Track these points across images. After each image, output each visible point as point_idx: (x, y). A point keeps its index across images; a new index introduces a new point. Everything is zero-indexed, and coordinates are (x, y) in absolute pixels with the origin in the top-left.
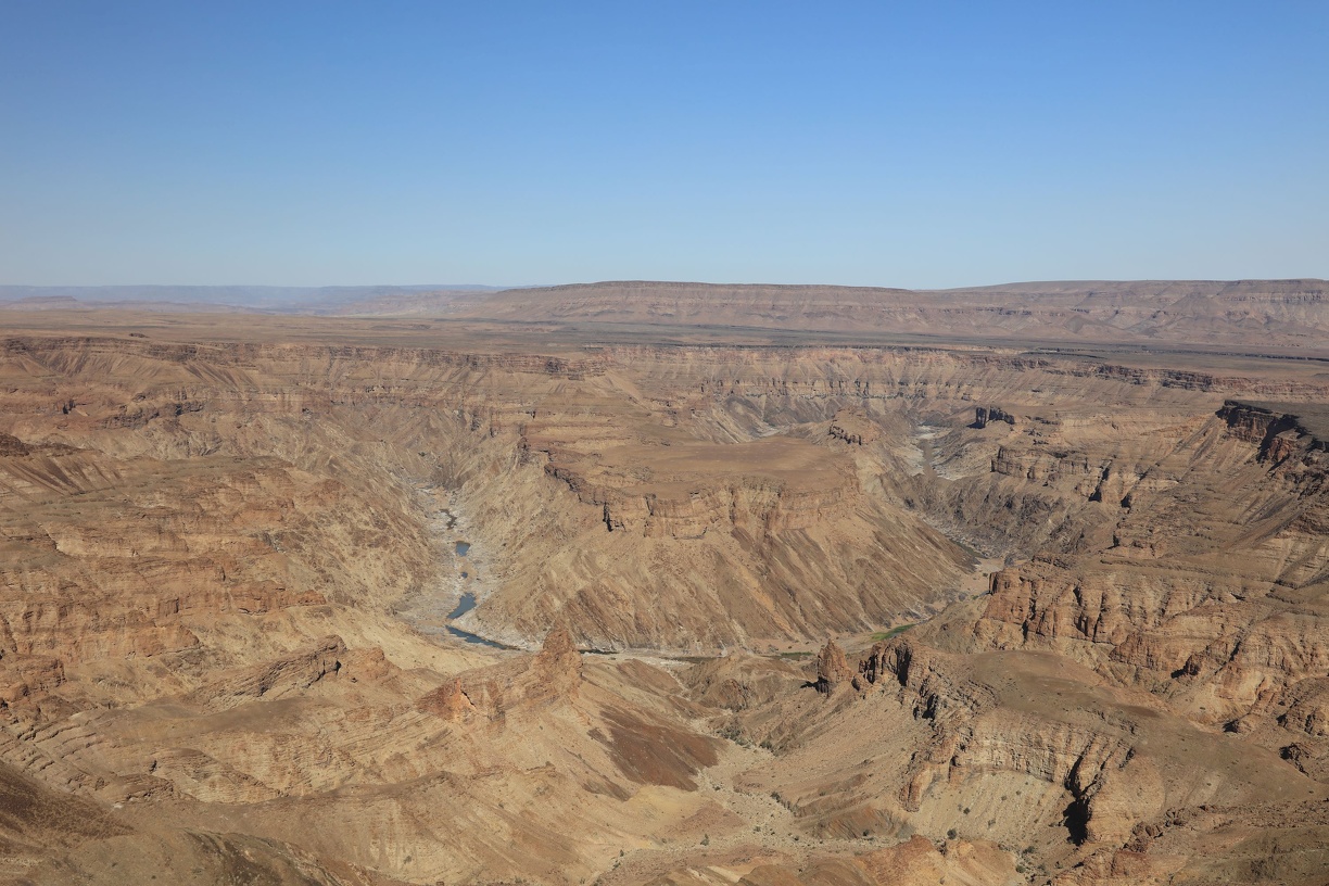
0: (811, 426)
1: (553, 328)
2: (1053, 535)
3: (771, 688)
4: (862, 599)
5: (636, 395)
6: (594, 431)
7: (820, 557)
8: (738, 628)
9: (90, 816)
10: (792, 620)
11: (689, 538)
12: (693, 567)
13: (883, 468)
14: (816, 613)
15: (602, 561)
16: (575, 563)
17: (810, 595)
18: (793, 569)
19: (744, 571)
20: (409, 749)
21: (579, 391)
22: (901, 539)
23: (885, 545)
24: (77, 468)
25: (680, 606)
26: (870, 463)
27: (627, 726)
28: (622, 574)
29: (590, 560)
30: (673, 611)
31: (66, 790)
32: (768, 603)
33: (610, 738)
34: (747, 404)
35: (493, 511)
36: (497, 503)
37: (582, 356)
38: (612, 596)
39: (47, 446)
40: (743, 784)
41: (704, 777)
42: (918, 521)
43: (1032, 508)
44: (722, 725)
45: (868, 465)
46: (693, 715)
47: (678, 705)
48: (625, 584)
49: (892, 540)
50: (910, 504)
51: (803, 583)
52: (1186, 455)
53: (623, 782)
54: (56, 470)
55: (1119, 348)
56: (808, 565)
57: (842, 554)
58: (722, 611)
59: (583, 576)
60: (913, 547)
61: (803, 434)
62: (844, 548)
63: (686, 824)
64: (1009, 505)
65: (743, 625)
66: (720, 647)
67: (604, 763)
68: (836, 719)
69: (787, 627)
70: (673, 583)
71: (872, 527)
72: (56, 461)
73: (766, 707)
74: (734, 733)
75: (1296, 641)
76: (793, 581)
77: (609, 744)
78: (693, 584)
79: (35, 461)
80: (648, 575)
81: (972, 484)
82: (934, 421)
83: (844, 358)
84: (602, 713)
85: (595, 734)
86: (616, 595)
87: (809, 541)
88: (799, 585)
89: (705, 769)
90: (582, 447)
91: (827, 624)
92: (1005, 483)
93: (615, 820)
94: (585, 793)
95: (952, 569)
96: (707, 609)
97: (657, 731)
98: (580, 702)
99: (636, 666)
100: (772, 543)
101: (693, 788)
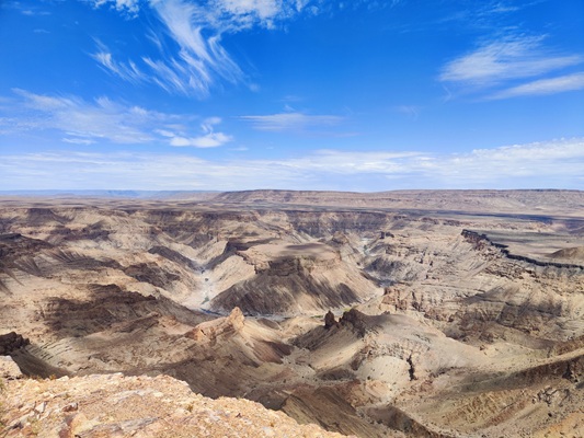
0: (326, 238)
2: (407, 275)
4: (341, 295)
7: (328, 282)
8: (300, 307)
10: (318, 303)
11: (283, 275)
12: (285, 286)
13: (350, 252)
14: (326, 301)
15: (253, 284)
17: (324, 296)
18: (318, 286)
19: (302, 287)
20: (182, 350)
22: (355, 276)
23: (350, 278)
24: (70, 252)
27: (259, 341)
28: (260, 288)
29: (250, 283)
30: (278, 301)
31: (57, 366)
32: (310, 298)
33: (253, 346)
38: (256, 296)
39: (59, 245)
40: (299, 361)
41: (285, 359)
43: (400, 265)
45: (345, 251)
46: (282, 337)
49: (352, 276)
50: (358, 263)
51: (322, 291)
53: (258, 361)
55: (429, 212)
56: (323, 285)
57: (335, 281)
58: (294, 301)
60: (359, 279)
63: (277, 376)
64: (392, 264)
66: (293, 313)
67: (251, 356)
69: (315, 305)
70: (279, 292)
71: (345, 272)
76: (319, 291)
78: (284, 292)
79: (55, 251)
80: (269, 289)
81: (379, 258)
84: (251, 337)
85: (248, 344)
87: (324, 277)
89: (286, 356)
91: (329, 305)
92: (390, 257)
93: (253, 374)
94: (243, 365)
95: (372, 286)
96: (289, 300)
97: (270, 343)
98: (243, 333)
99: (264, 320)
100: (311, 278)
101: (281, 363)
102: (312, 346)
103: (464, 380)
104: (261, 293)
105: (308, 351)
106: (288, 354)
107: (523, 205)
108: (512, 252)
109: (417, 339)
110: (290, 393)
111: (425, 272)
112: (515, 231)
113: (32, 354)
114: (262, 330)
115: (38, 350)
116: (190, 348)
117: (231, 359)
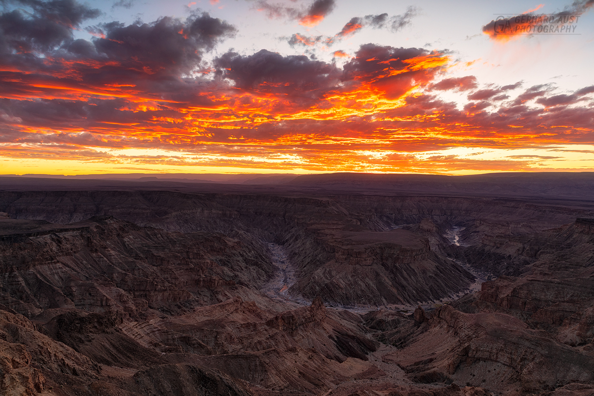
0: (411, 225)
1: (318, 189)
2: (507, 269)
3: (396, 323)
4: (431, 291)
5: (347, 213)
6: (332, 226)
7: (415, 274)
8: (384, 300)
10: (404, 298)
11: (366, 266)
12: (367, 276)
13: (439, 241)
14: (413, 296)
15: (334, 273)
16: (324, 273)
17: (411, 289)
18: (405, 279)
19: (386, 279)
20: (263, 339)
21: (326, 211)
22: (446, 269)
23: (440, 271)
24: (155, 235)
25: (362, 291)
26: (434, 240)
27: (342, 335)
28: (340, 278)
29: (330, 272)
30: (360, 292)
31: (147, 347)
32: (395, 291)
33: (336, 339)
34: (388, 217)
35: (295, 254)
36: (297, 251)
38: (337, 286)
39: (145, 227)
40: (386, 360)
41: (371, 356)
42: (453, 262)
43: (498, 258)
44: (378, 336)
45: (433, 241)
46: (367, 332)
47: (362, 328)
48: (342, 281)
49: (443, 269)
50: (449, 255)
51: (409, 284)
52: (561, 239)
53: (341, 356)
54: (148, 235)
55: (532, 198)
56: (411, 278)
57: (423, 274)
58: (378, 293)
59: (327, 279)
60: (451, 271)
61: (408, 228)
62: (424, 272)
64: (489, 257)
65: (386, 299)
66: (377, 306)
67: (334, 349)
68: (421, 336)
69: (402, 299)
70: (360, 282)
71: (435, 264)
72: (148, 232)
73: (395, 330)
74: (383, 339)
76: (405, 283)
77: (335, 341)
78: (367, 283)
79: (142, 232)
80: (350, 278)
81: (474, 249)
82: (459, 224)
83: (424, 201)
84: (333, 329)
85: (330, 337)
86: (339, 286)
87: (411, 268)
88: (407, 285)
89: (371, 353)
90: (327, 231)
91: (418, 300)
92: (487, 248)
93: (337, 369)
94: (325, 359)
95: (467, 280)
96: (372, 292)
97: (353, 338)
98: (325, 325)
99: (346, 312)
100: (397, 269)
101: (366, 359)
102: (401, 343)
104: (342, 284)
105: (395, 349)
106: (374, 350)
113: (125, 333)
114: (344, 323)
115: (130, 330)
116: (272, 337)
117: (314, 352)
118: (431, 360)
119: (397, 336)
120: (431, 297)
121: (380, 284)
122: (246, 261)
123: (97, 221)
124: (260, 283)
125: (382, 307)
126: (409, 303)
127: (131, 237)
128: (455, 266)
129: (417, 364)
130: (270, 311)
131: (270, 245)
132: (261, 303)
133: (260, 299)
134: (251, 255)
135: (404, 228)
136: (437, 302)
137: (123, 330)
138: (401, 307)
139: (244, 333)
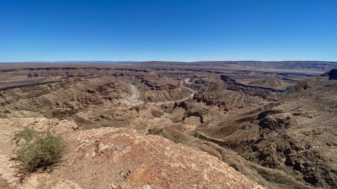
0: (175, 78)
2: (201, 90)
3: (170, 107)
4: (180, 97)
5: (155, 74)
6: (151, 79)
7: (176, 92)
8: (166, 100)
9: (91, 122)
10: (172, 99)
12: (162, 94)
13: (183, 83)
14: (175, 99)
16: (148, 93)
17: (174, 97)
19: (167, 94)
20: (128, 114)
21: (149, 74)
23: (183, 91)
24: (88, 83)
27: (154, 111)
29: (150, 93)
30: (159, 99)
31: (88, 119)
32: (170, 98)
33: (152, 113)
34: (168, 76)
35: (139, 88)
37: (149, 70)
38: (152, 97)
39: (85, 80)
40: (166, 117)
41: (162, 117)
43: (199, 87)
44: (164, 111)
45: (181, 82)
46: (161, 110)
47: (160, 109)
50: (186, 87)
52: (216, 81)
53: (153, 117)
54: (86, 83)
55: (210, 69)
58: (165, 98)
59: (149, 95)
61: (174, 79)
62: (178, 92)
63: (159, 122)
64: (197, 87)
66: (164, 102)
67: (151, 116)
69: (171, 100)
70: (159, 96)
71: (181, 89)
72: (86, 82)
73: (169, 109)
74: (166, 111)
75: (226, 101)
76: (173, 95)
78: (161, 96)
79: (83, 82)
81: (193, 84)
82: (189, 77)
84: (151, 110)
85: (150, 112)
90: (149, 80)
92: (196, 84)
93: (152, 121)
94: (148, 119)
95: (190, 94)
96: (163, 98)
97: (157, 112)
98: (148, 109)
99: (155, 105)
100: (170, 91)
101: (161, 118)
102: (171, 113)
103: (218, 123)
104: (154, 96)
105: (169, 114)
106: (163, 115)
107: (242, 66)
108: (237, 82)
109: (204, 110)
110: (163, 127)
111: (207, 89)
112: (238, 75)
113: (79, 116)
114: (154, 108)
115: (81, 114)
116: (131, 113)
117: (144, 117)
118: (179, 116)
119: (170, 110)
120: (180, 99)
121: (165, 96)
122: (123, 90)
123: (65, 78)
124: (128, 97)
125: (166, 102)
126: (174, 101)
127: (79, 84)
128: (187, 90)
129: (175, 118)
130: (131, 106)
131: (131, 85)
132: (128, 103)
133: (128, 102)
134: (124, 89)
135: (173, 79)
136: (182, 100)
137: (78, 115)
138: (171, 102)
139: (122, 113)
